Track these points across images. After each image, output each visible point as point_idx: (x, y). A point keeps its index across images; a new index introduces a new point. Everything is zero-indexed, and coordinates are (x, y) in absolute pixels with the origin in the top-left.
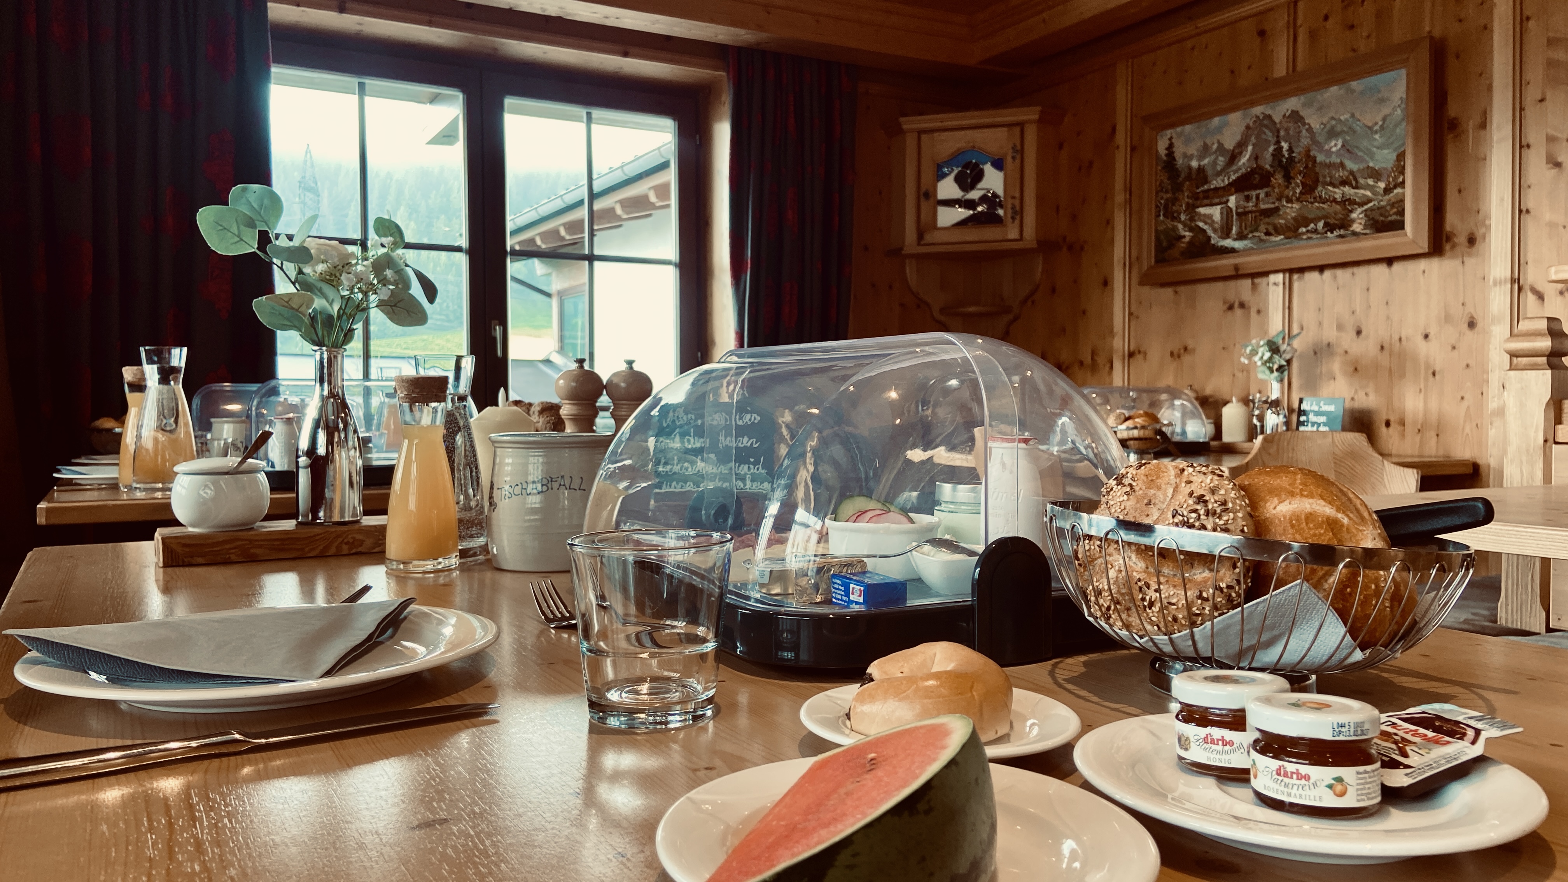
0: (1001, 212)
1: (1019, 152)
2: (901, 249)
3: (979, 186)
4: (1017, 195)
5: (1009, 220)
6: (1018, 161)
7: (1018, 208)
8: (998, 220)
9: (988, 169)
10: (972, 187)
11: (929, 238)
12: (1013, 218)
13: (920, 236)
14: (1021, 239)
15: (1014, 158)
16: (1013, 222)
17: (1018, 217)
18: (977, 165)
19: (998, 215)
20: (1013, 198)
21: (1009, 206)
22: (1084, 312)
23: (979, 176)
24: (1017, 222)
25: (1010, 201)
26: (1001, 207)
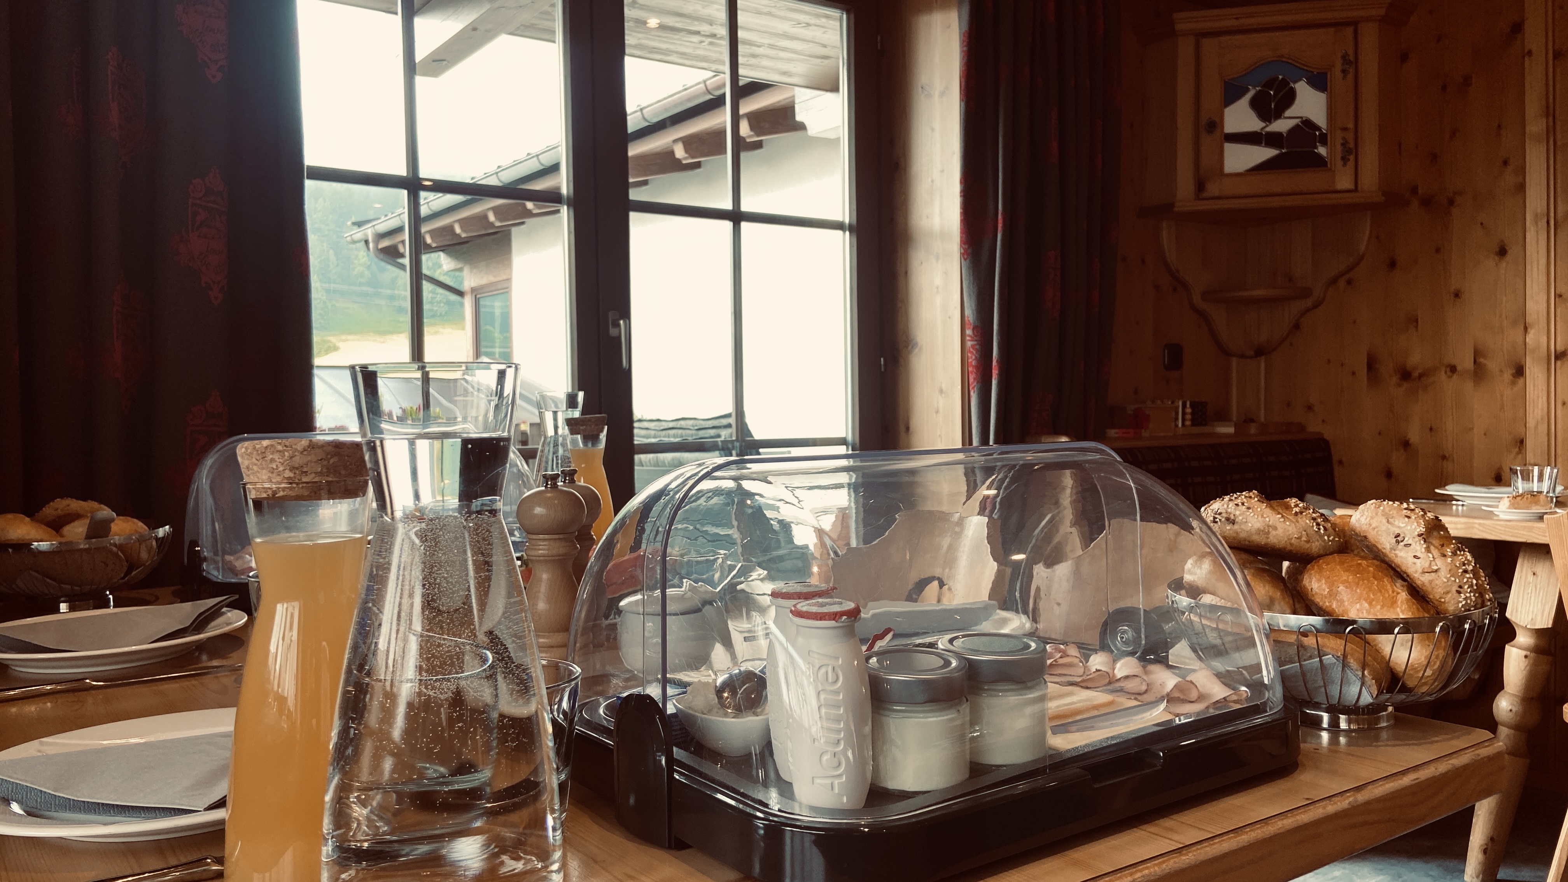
0: (1322, 150)
1: (1352, 63)
2: (1172, 205)
3: (1288, 113)
4: (1351, 126)
5: (1340, 163)
6: (1350, 76)
7: (1352, 145)
8: (1320, 162)
9: (1302, 89)
10: (1278, 114)
11: (1213, 189)
12: (1345, 159)
13: (1200, 186)
14: (1356, 190)
15: (1344, 71)
16: (1345, 165)
17: (1352, 158)
18: (1285, 83)
19: (1319, 155)
20: (1345, 129)
21: (1339, 141)
22: (1457, 295)
23: (1289, 98)
24: (1351, 164)
25: (1339, 134)
26: (1324, 143)
